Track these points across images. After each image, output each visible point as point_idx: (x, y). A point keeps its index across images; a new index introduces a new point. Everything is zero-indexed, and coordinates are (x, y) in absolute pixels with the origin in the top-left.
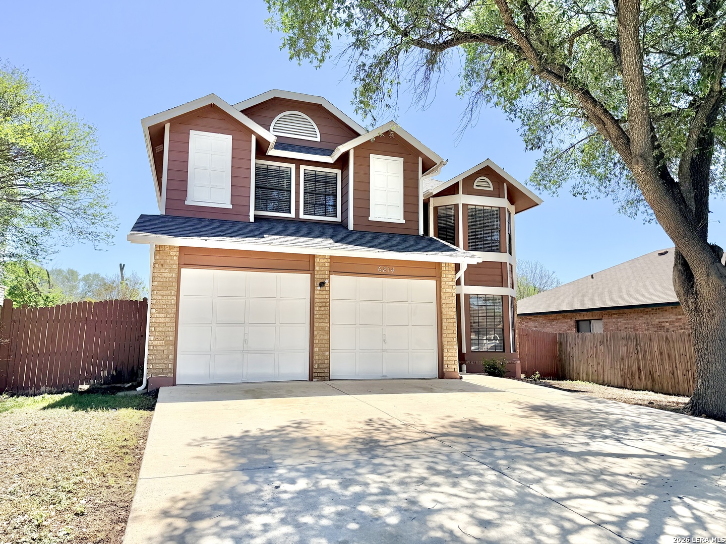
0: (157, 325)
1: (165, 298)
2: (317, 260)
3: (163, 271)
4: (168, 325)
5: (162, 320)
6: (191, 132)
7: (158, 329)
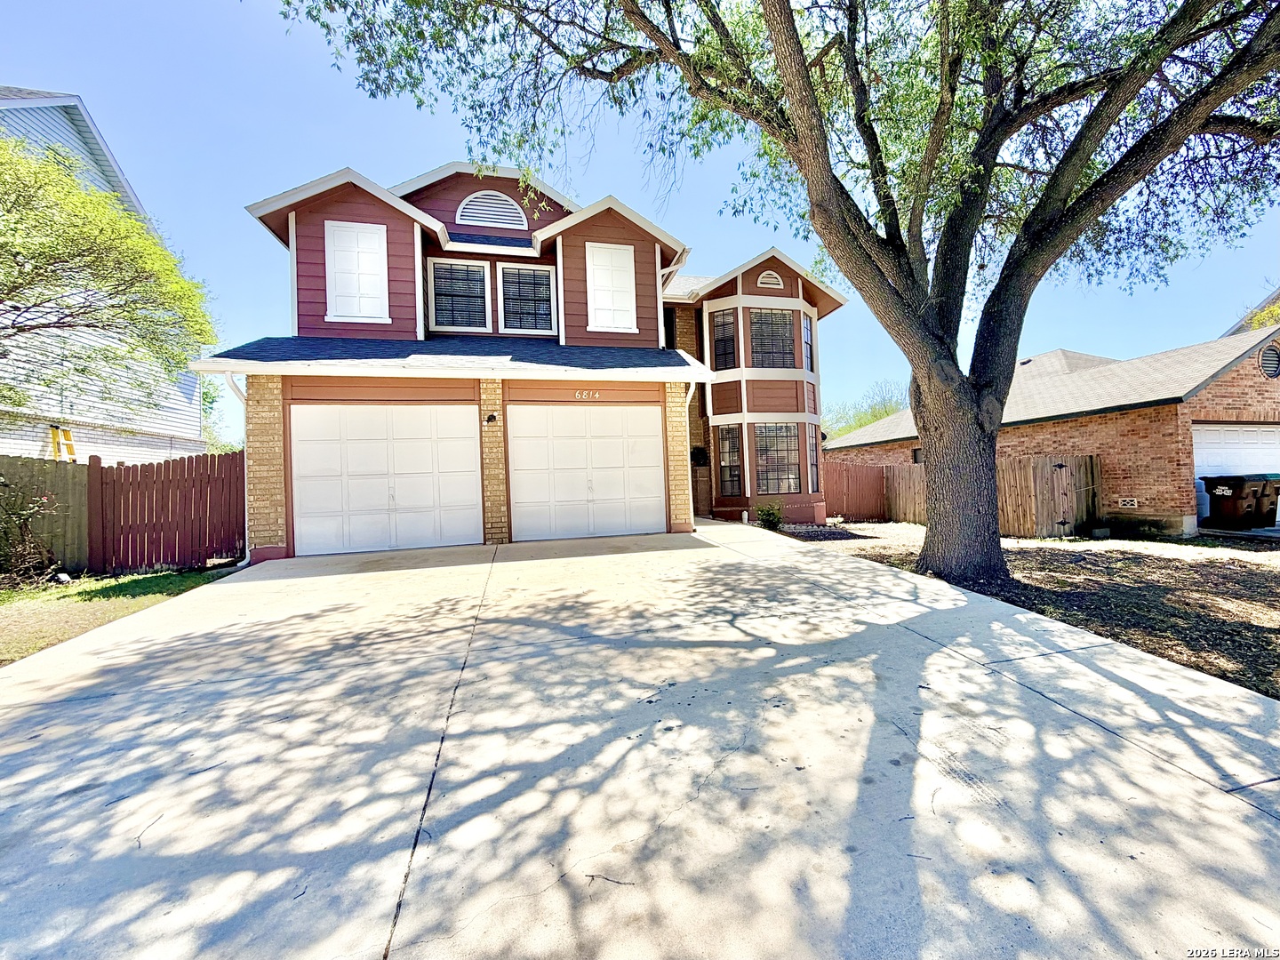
0: (256, 481)
1: (265, 445)
2: (483, 386)
3: (260, 409)
4: (273, 480)
5: (265, 474)
6: (327, 223)
7: (258, 486)
